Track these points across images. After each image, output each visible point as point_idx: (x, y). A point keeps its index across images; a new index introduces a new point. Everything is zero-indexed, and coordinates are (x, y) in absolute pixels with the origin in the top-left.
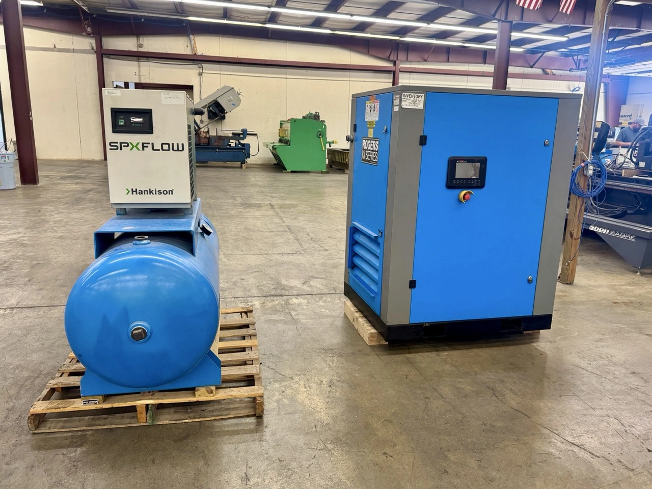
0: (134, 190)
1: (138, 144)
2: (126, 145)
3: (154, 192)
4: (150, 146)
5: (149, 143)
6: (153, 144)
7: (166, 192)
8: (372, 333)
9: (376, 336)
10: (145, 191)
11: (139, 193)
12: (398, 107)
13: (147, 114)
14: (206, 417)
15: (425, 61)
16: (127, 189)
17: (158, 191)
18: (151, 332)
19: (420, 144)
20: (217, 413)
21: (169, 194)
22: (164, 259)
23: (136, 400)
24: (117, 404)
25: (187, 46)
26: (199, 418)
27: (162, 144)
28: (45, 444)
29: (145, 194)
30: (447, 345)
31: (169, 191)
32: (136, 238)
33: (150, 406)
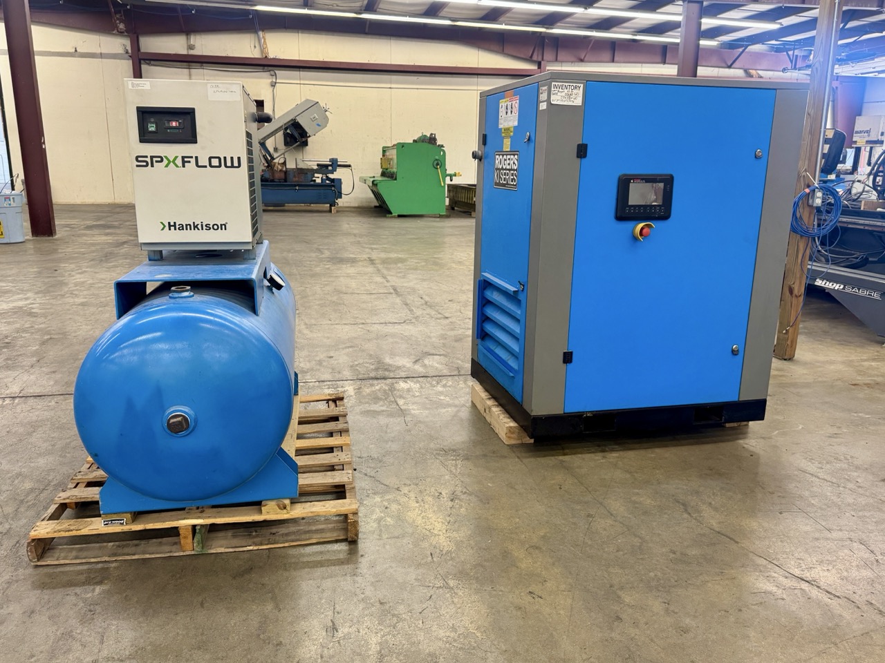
0: (172, 224)
1: (176, 157)
2: (159, 159)
3: (199, 227)
4: (193, 161)
5: (192, 157)
6: (196, 158)
7: (217, 227)
8: (511, 427)
9: (517, 430)
10: (186, 225)
11: (179, 229)
12: (545, 103)
13: (188, 115)
14: (277, 543)
15: (582, 61)
16: (162, 223)
17: (206, 226)
18: (196, 421)
19: (578, 157)
20: (293, 537)
21: (222, 229)
22: (212, 318)
23: (178, 520)
24: (152, 524)
25: (255, 47)
26: (267, 544)
27: (210, 159)
28: (51, 582)
29: (187, 229)
30: (617, 444)
31: (221, 225)
32: (173, 288)
33: (198, 528)
